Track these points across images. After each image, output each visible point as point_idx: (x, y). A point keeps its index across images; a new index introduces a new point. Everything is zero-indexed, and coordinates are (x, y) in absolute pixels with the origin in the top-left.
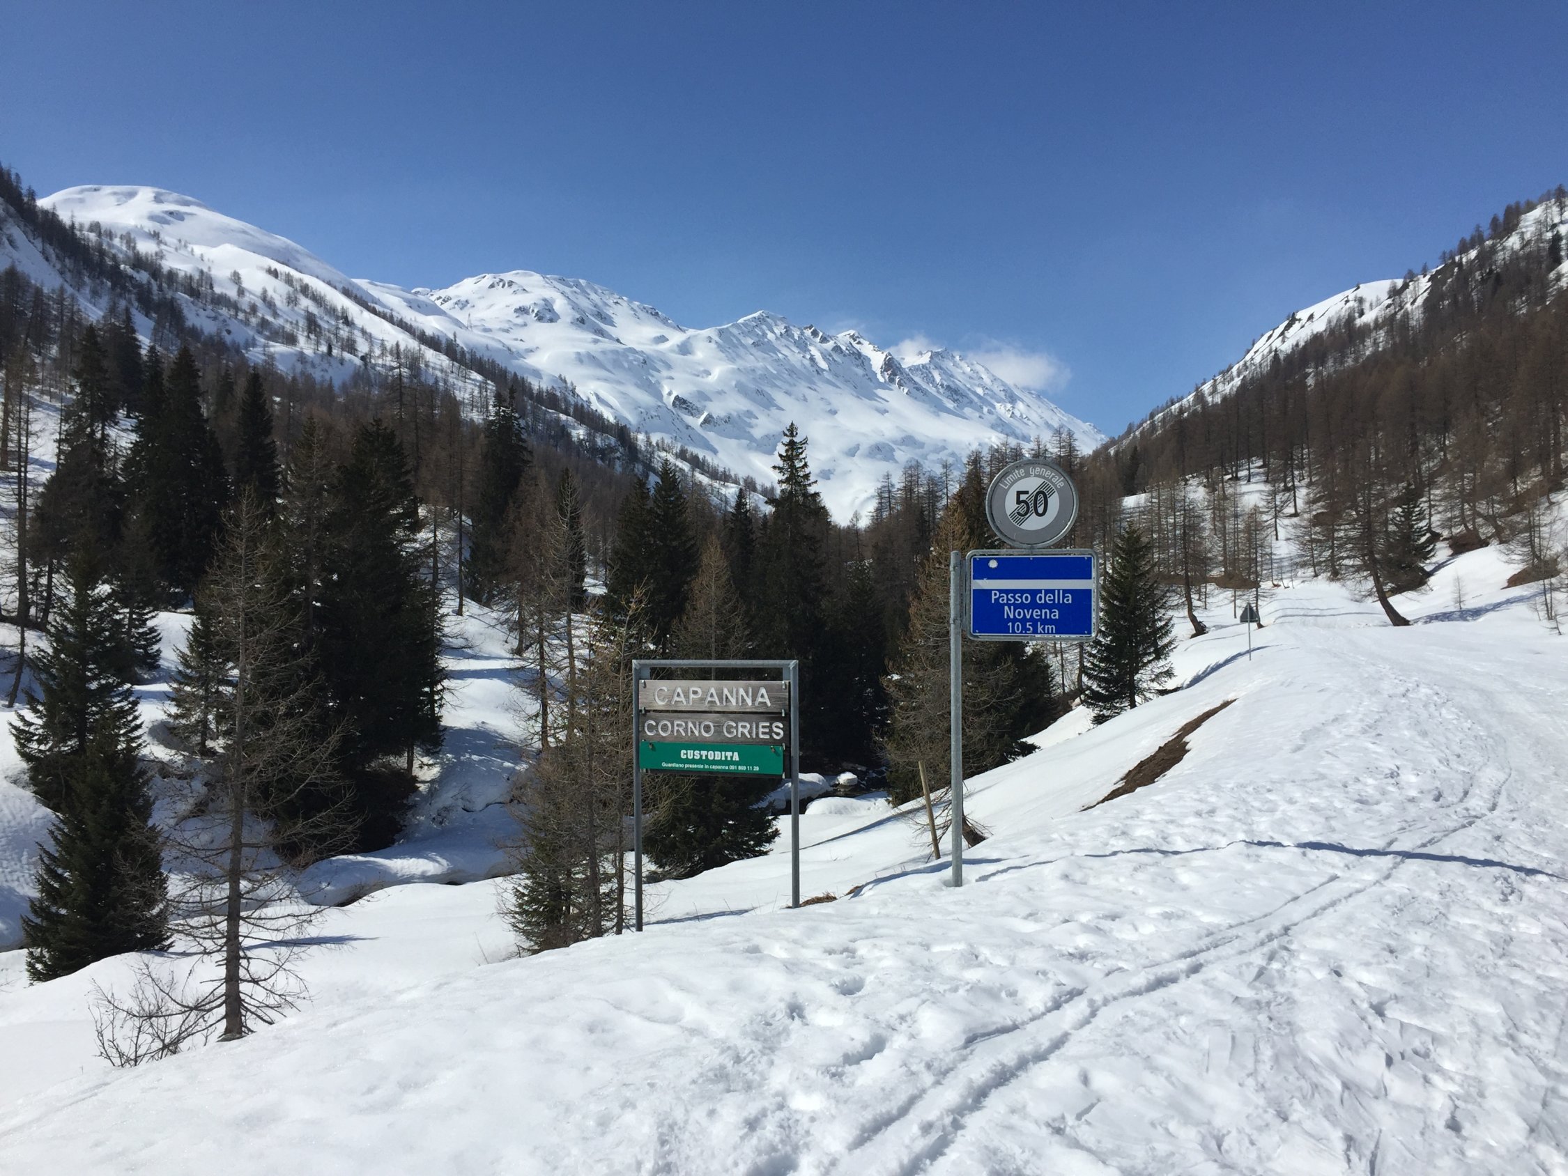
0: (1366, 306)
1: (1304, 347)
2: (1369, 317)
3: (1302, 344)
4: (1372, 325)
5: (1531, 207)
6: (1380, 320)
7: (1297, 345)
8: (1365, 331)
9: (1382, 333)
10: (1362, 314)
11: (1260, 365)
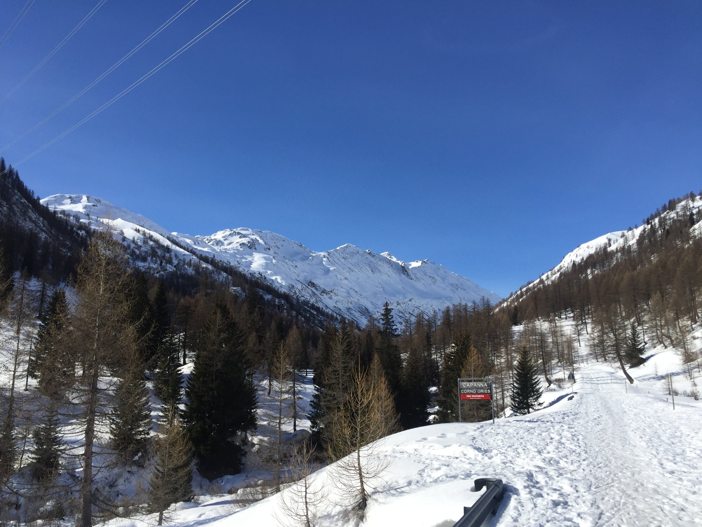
0: (612, 242)
1: (586, 260)
2: (613, 248)
3: (585, 259)
4: (615, 250)
5: (680, 201)
6: (618, 249)
7: (583, 259)
8: (613, 253)
9: (619, 254)
10: (610, 246)
11: (567, 267)
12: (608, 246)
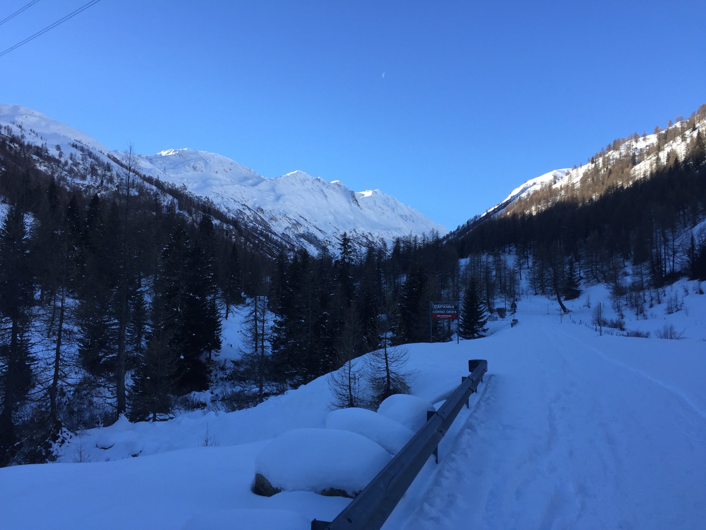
0: (557, 180)
2: (558, 185)
3: (531, 195)
4: (559, 188)
5: (624, 141)
8: (557, 191)
9: (563, 192)
12: (553, 183)
